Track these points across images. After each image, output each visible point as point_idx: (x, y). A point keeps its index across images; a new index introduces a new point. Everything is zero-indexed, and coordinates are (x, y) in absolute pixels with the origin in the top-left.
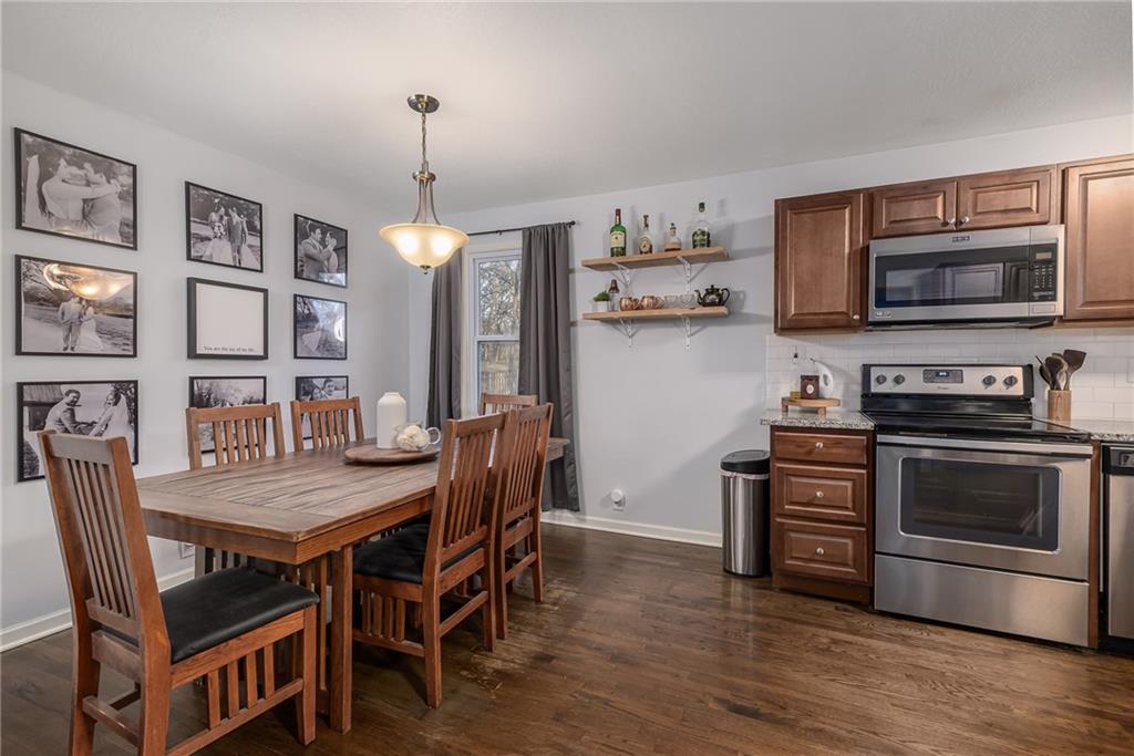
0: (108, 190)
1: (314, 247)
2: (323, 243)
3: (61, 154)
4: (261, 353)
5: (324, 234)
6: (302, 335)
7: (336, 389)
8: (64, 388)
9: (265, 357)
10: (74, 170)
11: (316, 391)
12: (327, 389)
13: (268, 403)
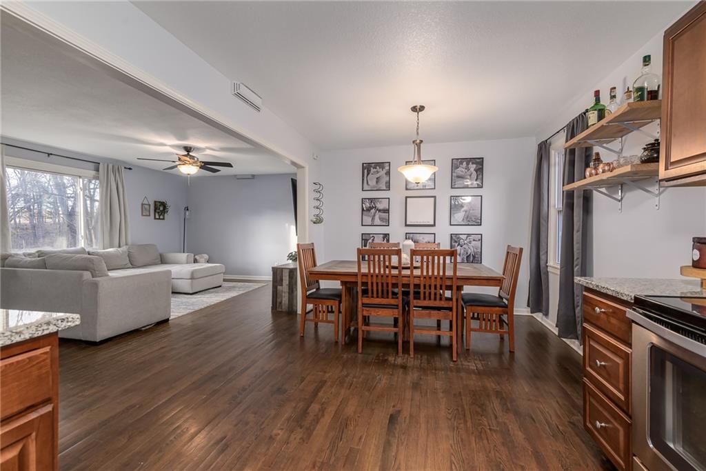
0: (382, 173)
1: (462, 171)
2: (467, 168)
3: (371, 166)
4: (432, 223)
5: (468, 164)
6: (454, 213)
7: (474, 240)
8: (371, 235)
9: (434, 225)
10: (375, 170)
11: (461, 241)
12: (468, 240)
13: (436, 242)
